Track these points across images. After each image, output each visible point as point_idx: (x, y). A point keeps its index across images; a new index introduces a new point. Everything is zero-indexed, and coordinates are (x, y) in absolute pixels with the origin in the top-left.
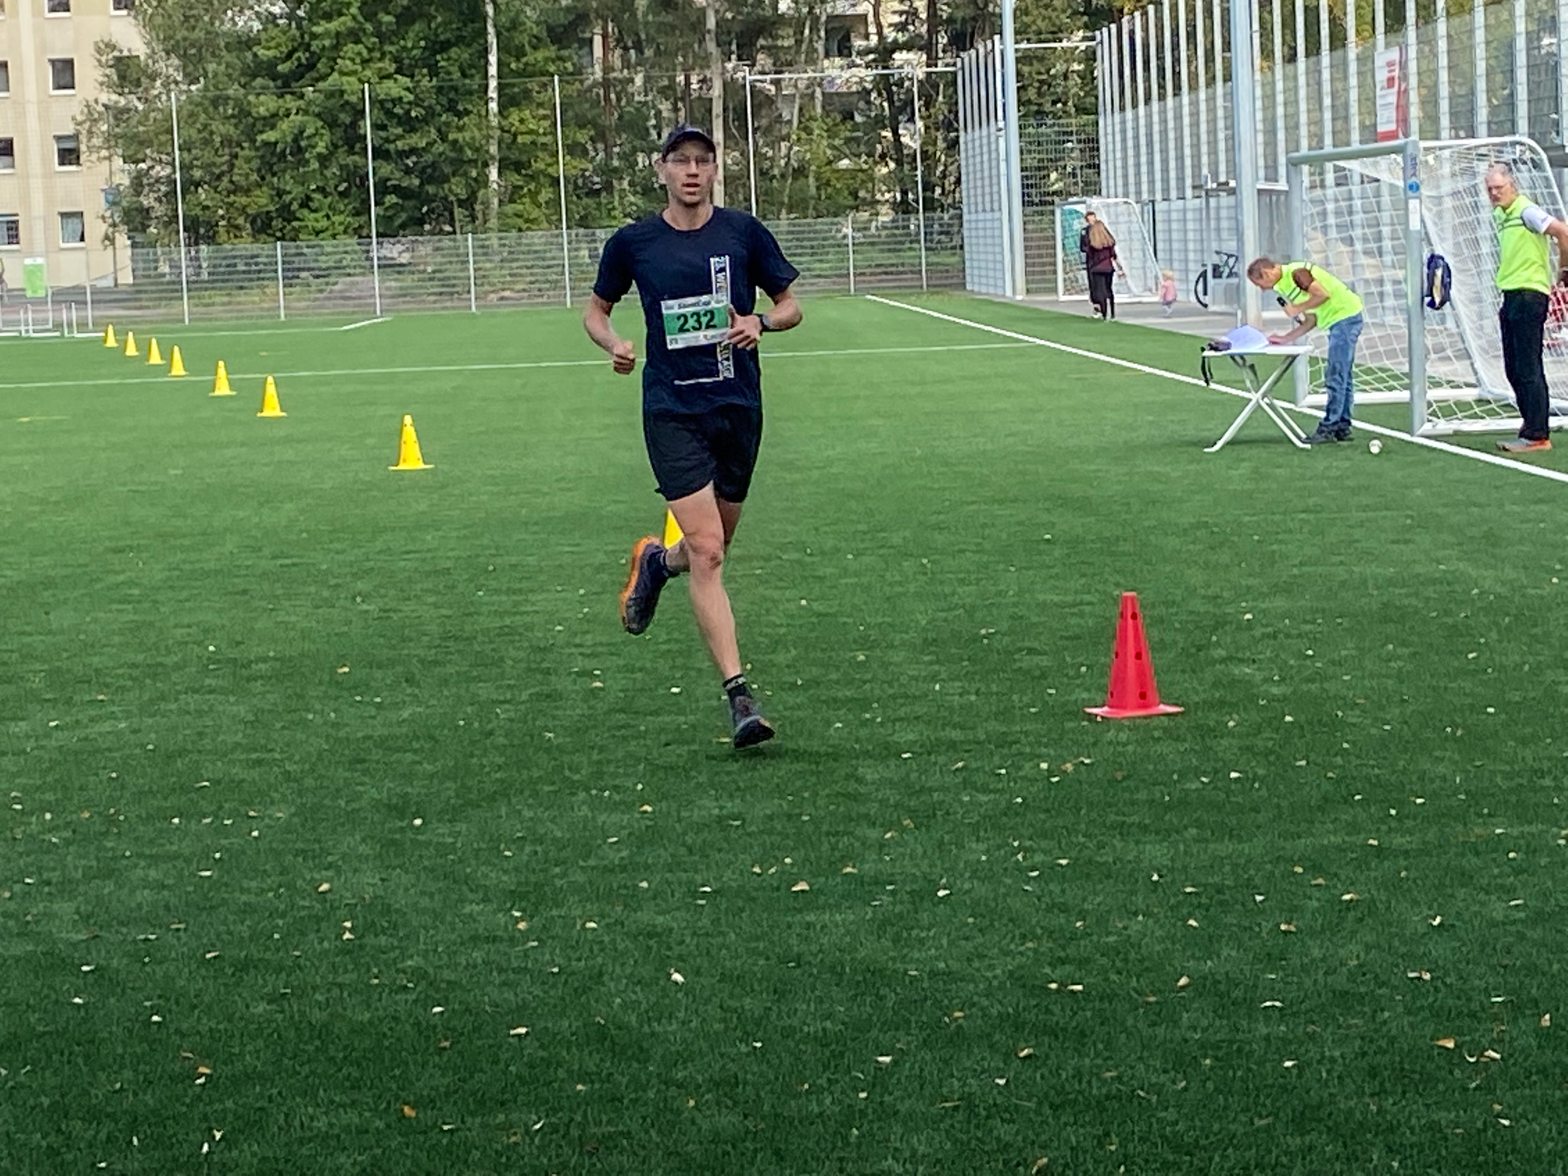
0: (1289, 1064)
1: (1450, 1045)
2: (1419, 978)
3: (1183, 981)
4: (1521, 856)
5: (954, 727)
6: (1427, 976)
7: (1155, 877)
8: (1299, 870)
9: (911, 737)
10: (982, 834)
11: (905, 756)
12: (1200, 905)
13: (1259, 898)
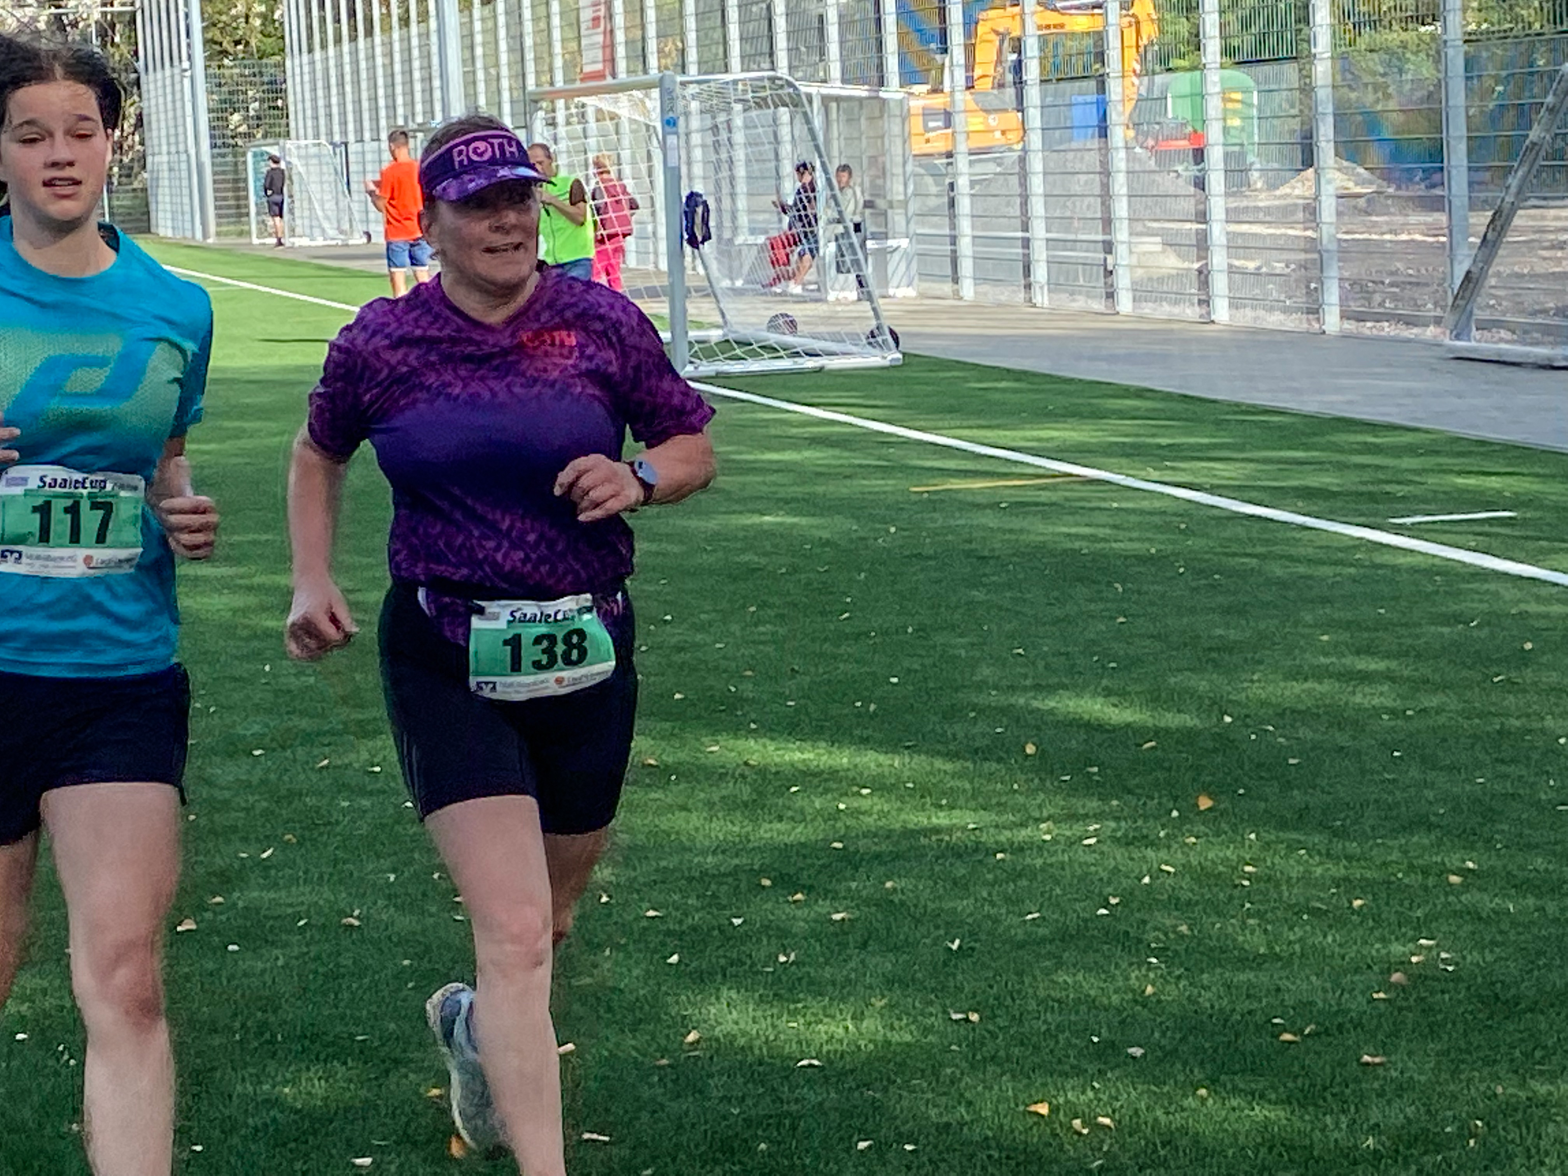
0: (862, 1145)
1: (1043, 1109)
2: (967, 1020)
3: (692, 1037)
4: (1008, 857)
5: (303, 714)
6: (974, 1017)
7: (604, 899)
8: (766, 882)
9: (256, 728)
10: (379, 847)
11: (257, 753)
12: (669, 933)
13: (737, 921)
